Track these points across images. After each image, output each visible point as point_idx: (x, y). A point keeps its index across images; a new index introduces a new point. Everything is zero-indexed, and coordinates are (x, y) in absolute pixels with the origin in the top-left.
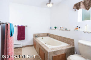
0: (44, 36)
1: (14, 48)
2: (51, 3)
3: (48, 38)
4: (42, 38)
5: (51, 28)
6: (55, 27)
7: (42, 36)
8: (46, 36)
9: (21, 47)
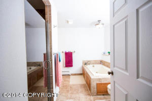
0: (96, 64)
1: (63, 75)
2: (100, 23)
3: (101, 66)
4: (93, 66)
5: (104, 53)
6: (109, 53)
7: (93, 64)
8: (98, 64)
9: (69, 75)
